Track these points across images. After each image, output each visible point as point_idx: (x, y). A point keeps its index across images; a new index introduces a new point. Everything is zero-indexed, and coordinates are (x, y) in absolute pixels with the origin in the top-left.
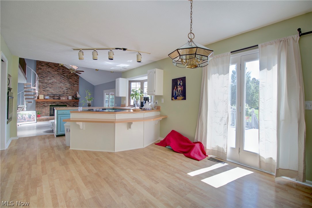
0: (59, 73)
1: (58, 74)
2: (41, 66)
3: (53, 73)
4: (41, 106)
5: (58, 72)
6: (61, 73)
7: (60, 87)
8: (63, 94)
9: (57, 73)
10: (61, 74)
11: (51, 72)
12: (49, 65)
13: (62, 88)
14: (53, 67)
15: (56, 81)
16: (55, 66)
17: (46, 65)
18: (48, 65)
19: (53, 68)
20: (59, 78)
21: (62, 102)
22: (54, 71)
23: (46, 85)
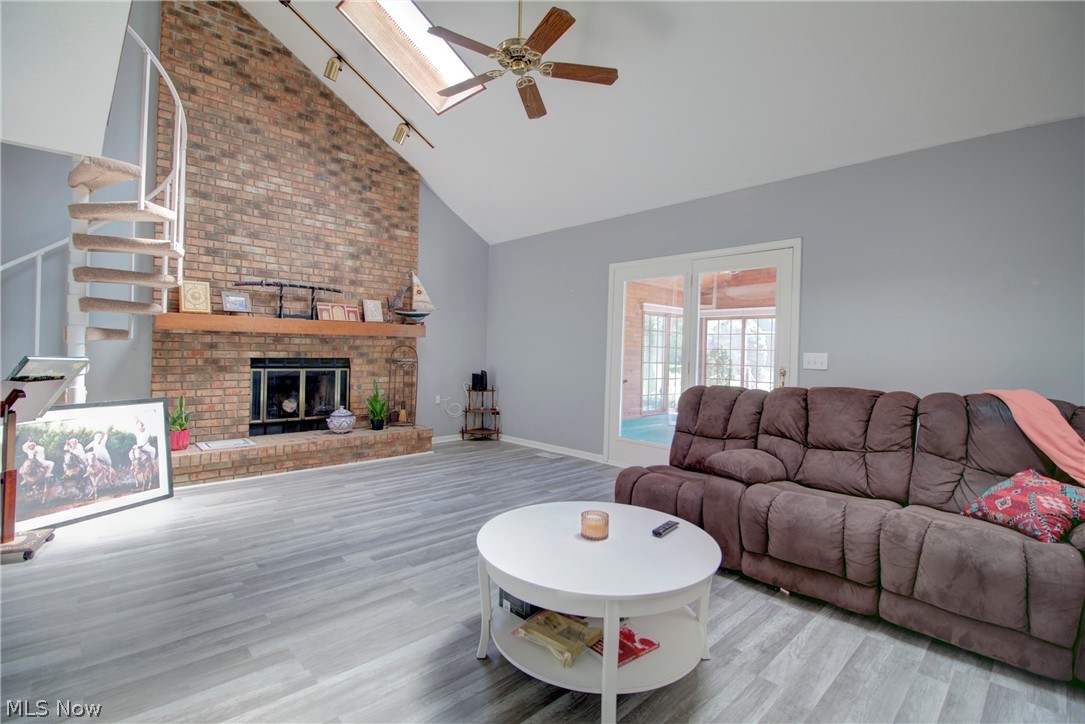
0: (307, 139)
1: (302, 144)
2: (193, 67)
3: (273, 132)
4: (192, 362)
5: (302, 129)
6: (324, 143)
7: (317, 238)
8: (332, 287)
9: (299, 136)
10: (324, 150)
11: (260, 125)
12: (248, 76)
13: (328, 246)
14: (272, 93)
15: (289, 190)
16: (288, 90)
17: (228, 69)
18: (241, 74)
19: (272, 99)
20: (306, 173)
21: (324, 340)
22: (276, 123)
23: (227, 217)
